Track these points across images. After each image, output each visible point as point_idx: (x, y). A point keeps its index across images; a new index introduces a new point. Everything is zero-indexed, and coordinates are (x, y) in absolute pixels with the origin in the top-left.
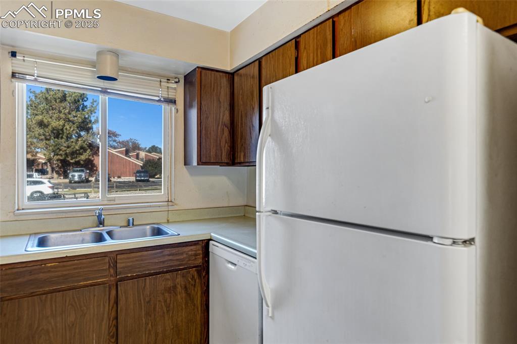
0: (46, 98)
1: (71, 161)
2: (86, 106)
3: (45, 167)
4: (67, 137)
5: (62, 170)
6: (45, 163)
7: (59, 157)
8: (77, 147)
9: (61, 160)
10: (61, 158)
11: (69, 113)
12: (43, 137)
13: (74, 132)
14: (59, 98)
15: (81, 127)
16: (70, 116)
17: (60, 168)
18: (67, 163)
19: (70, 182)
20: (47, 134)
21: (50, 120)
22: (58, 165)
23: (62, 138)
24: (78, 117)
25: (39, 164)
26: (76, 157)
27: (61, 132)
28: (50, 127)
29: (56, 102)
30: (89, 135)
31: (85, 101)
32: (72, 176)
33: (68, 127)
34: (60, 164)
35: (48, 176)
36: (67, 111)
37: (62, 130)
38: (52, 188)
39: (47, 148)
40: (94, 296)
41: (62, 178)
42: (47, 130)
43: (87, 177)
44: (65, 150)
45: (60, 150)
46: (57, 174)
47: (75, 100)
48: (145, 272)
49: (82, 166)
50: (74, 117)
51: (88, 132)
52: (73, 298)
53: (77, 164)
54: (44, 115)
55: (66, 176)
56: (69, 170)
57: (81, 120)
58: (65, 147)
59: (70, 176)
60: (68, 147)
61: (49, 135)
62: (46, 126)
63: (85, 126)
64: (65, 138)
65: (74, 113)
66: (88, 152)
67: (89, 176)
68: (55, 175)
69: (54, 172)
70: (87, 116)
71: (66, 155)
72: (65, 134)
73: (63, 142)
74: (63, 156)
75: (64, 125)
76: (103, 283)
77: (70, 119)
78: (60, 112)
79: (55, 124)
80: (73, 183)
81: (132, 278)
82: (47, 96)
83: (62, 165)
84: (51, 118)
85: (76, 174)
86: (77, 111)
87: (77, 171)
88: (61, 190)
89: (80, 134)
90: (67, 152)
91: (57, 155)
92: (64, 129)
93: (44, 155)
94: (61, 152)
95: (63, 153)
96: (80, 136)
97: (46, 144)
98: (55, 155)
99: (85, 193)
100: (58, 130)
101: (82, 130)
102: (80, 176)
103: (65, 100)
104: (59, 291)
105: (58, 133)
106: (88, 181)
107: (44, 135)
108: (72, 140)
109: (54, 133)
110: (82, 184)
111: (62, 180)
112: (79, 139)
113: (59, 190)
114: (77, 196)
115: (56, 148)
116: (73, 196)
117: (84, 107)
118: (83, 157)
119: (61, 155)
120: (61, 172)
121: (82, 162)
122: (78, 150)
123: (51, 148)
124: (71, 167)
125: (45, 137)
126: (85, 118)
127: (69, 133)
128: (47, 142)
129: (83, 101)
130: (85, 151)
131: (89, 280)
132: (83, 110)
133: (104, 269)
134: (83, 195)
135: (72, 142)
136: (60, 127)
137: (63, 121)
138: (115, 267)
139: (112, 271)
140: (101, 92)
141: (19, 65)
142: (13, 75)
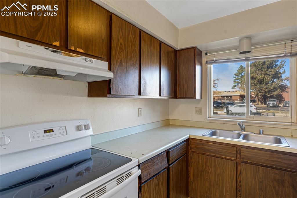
0: (255, 65)
1: (268, 96)
2: (278, 65)
3: (255, 99)
4: (266, 83)
5: (263, 100)
6: (255, 97)
7: (262, 94)
8: (272, 88)
9: (262, 95)
10: (263, 94)
11: (267, 70)
12: (253, 84)
13: (270, 80)
14: (261, 64)
15: (274, 77)
16: (267, 72)
17: (262, 99)
18: (266, 96)
19: (268, 107)
20: (256, 83)
21: (257, 75)
22: (261, 98)
23: (263, 84)
24: (272, 72)
25: (252, 97)
26: (271, 94)
27: (262, 81)
28: (257, 79)
29: (260, 66)
30: (279, 81)
31: (277, 62)
32: (268, 103)
33: (266, 78)
34: (262, 97)
35: (256, 103)
36: (266, 69)
37: (263, 80)
38: (256, 109)
39: (256, 89)
40: (229, 165)
41: (263, 104)
42: (255, 80)
43: (277, 104)
44: (265, 90)
45: (262, 90)
46: (260, 102)
47: (270, 63)
48: (259, 163)
49: (275, 98)
50: (270, 72)
51: (279, 79)
52: (219, 162)
53: (272, 97)
54: (254, 73)
55: (265, 104)
56: (267, 100)
57: (274, 73)
58: (265, 88)
59: (267, 104)
60: (267, 88)
61: (257, 83)
62: (255, 79)
63: (277, 76)
64: (265, 84)
65: (270, 70)
66: (278, 90)
67: (279, 103)
68: (260, 103)
69: (259, 102)
70: (278, 70)
71: (265, 92)
72: (265, 82)
73: (264, 86)
74: (264, 93)
75: (264, 77)
76: (233, 160)
77: (268, 73)
78: (262, 71)
79: (259, 77)
80: (269, 107)
81: (250, 163)
82: (255, 64)
83: (263, 98)
84: (257, 74)
85: (271, 103)
86: (271, 69)
87: (271, 101)
88: (261, 110)
89: (274, 80)
90: (266, 91)
91: (261, 92)
92: (264, 79)
93: (254, 93)
94: (263, 91)
95: (264, 92)
96: (273, 82)
97: (255, 87)
98: (259, 93)
99: (273, 113)
100: (261, 80)
101: (275, 79)
102: (273, 104)
103: (265, 64)
104: (213, 157)
105: (261, 82)
106: (278, 106)
107: (254, 83)
108: (269, 84)
109: (259, 82)
110: (274, 108)
111: (263, 105)
112: (273, 84)
113: (260, 110)
114: (268, 114)
115: (260, 89)
116: (266, 114)
117: (276, 65)
118: (275, 93)
119: (263, 92)
120: (263, 101)
121: (274, 96)
122: (272, 89)
123: (257, 89)
124: (268, 99)
125: (255, 84)
126: (277, 72)
127: (267, 81)
128: (256, 87)
129: (275, 62)
130: (277, 89)
131: (227, 156)
132: (275, 67)
133: (234, 153)
134: (272, 114)
135: (269, 85)
136: (262, 78)
137: (264, 75)
138: (240, 154)
139: (239, 156)
140: (244, 60)
141: (209, 57)
142: (207, 62)
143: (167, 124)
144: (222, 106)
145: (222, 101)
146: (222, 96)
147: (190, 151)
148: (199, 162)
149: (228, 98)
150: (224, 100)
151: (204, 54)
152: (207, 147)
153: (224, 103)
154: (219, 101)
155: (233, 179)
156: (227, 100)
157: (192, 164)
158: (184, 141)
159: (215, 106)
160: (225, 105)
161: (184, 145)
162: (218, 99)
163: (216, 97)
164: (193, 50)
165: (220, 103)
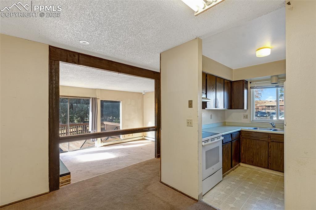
40: (264, 143)
52: (258, 142)
76: (266, 141)
81: (275, 142)
104: (255, 140)
131: (263, 139)
133: (267, 137)
138: (270, 137)
139: (269, 139)
140: (274, 87)
141: (252, 85)
142: (251, 88)
143: (224, 124)
144: (266, 115)
145: (267, 111)
146: (266, 106)
147: (241, 137)
148: (246, 143)
149: (273, 108)
150: (269, 109)
151: (249, 83)
152: (251, 135)
153: (268, 113)
154: (264, 111)
155: (266, 150)
156: (272, 110)
157: (243, 144)
158: (238, 132)
159: (259, 116)
160: (269, 115)
161: (238, 133)
162: (263, 109)
163: (259, 107)
164: (242, 82)
165: (265, 113)
